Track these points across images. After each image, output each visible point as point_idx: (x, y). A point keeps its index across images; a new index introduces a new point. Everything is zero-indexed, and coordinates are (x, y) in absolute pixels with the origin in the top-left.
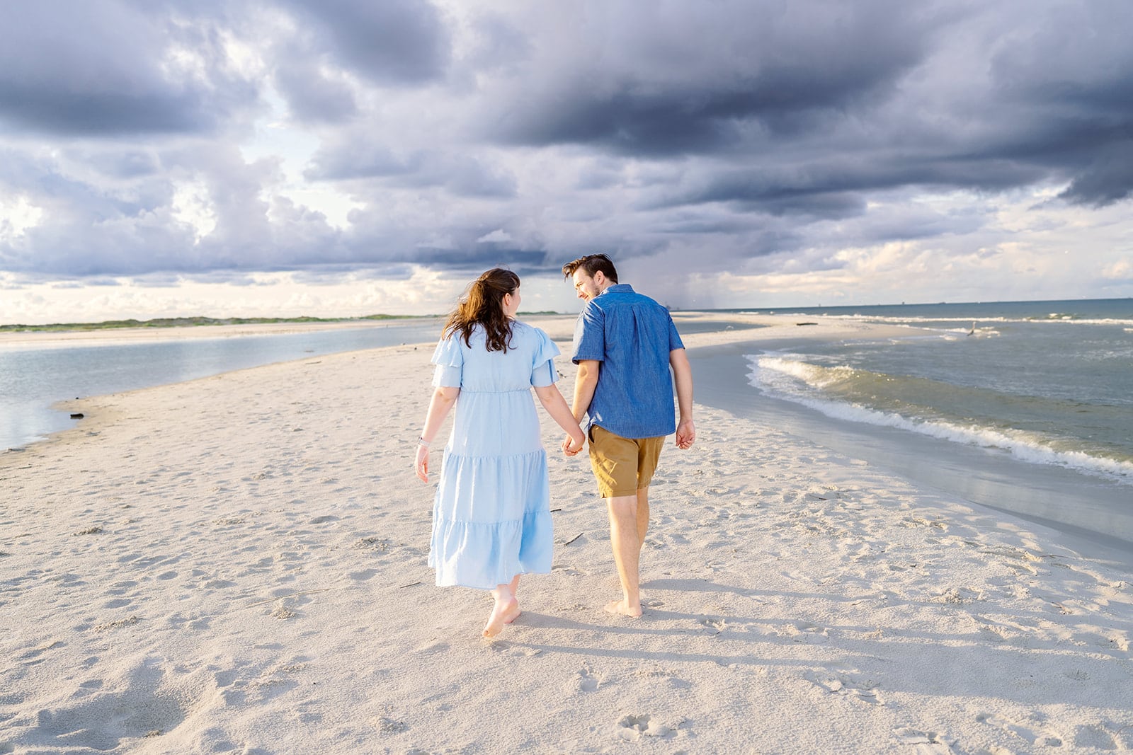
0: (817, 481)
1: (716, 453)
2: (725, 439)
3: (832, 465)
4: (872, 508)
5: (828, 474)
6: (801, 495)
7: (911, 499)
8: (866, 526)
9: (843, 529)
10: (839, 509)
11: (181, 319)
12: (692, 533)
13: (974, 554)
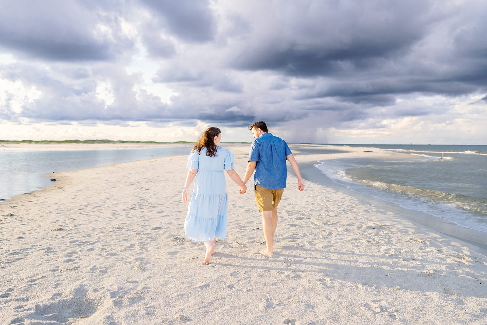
0: (371, 220)
1: (327, 207)
2: (331, 201)
3: (378, 214)
4: (396, 233)
5: (377, 218)
6: (364, 226)
7: (413, 230)
8: (393, 241)
9: (383, 242)
10: (381, 233)
11: (98, 140)
12: (316, 241)
13: (441, 255)
